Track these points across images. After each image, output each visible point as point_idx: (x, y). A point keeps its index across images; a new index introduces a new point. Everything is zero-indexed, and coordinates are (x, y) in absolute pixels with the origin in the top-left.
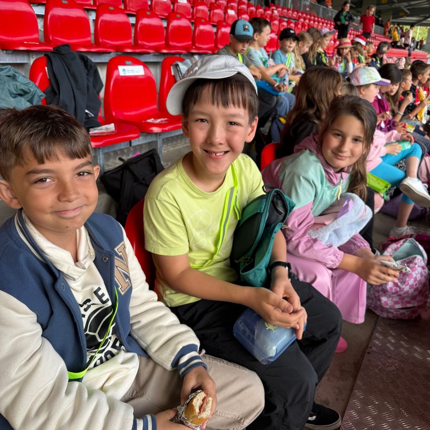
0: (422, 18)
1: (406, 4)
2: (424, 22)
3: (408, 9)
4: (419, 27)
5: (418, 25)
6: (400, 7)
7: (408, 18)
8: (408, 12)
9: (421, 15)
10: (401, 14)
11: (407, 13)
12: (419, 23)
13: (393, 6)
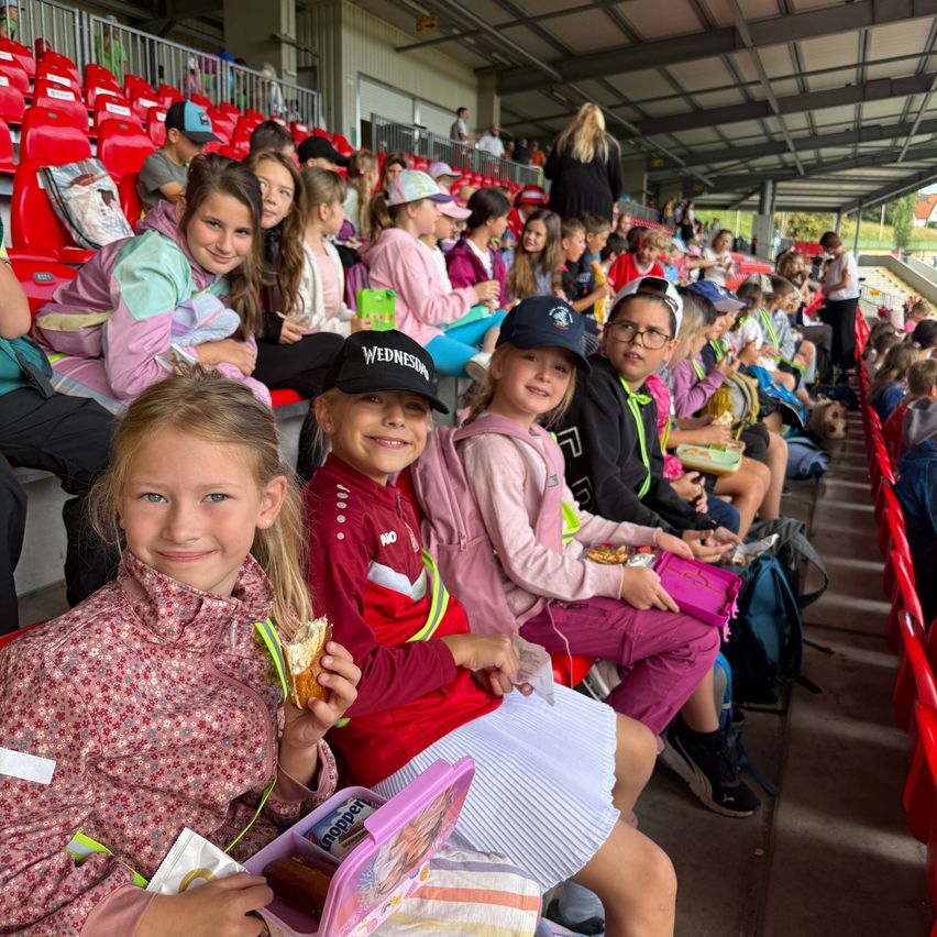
0: (740, 196)
1: (703, 168)
2: (745, 203)
3: (711, 179)
4: (739, 212)
5: (736, 209)
6: (692, 176)
7: (713, 196)
8: (711, 184)
9: (738, 190)
10: (697, 188)
11: (707, 186)
12: (737, 206)
13: (681, 174)
